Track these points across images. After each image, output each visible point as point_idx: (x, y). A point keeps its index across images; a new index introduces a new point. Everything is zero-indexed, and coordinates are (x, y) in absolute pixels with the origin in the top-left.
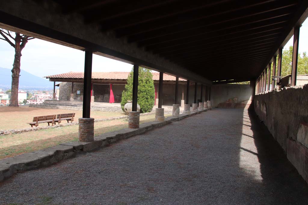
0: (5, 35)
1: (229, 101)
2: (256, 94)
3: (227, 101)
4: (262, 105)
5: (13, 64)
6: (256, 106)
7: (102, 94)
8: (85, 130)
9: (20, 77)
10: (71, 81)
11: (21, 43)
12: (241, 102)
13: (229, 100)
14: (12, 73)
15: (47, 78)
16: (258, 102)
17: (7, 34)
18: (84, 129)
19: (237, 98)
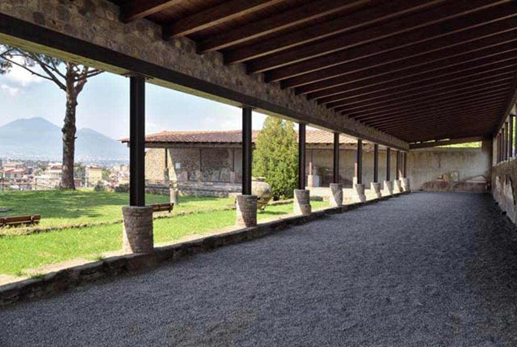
0: (50, 70)
1: (442, 178)
2: (494, 165)
3: (439, 178)
4: (505, 183)
5: (64, 118)
6: (495, 186)
7: (217, 169)
8: (133, 230)
9: (76, 140)
10: (163, 147)
11: (75, 84)
12: (465, 180)
13: (443, 176)
14: (62, 133)
15: (123, 142)
16: (497, 178)
17: (53, 70)
18: (130, 227)
19: (456, 171)
